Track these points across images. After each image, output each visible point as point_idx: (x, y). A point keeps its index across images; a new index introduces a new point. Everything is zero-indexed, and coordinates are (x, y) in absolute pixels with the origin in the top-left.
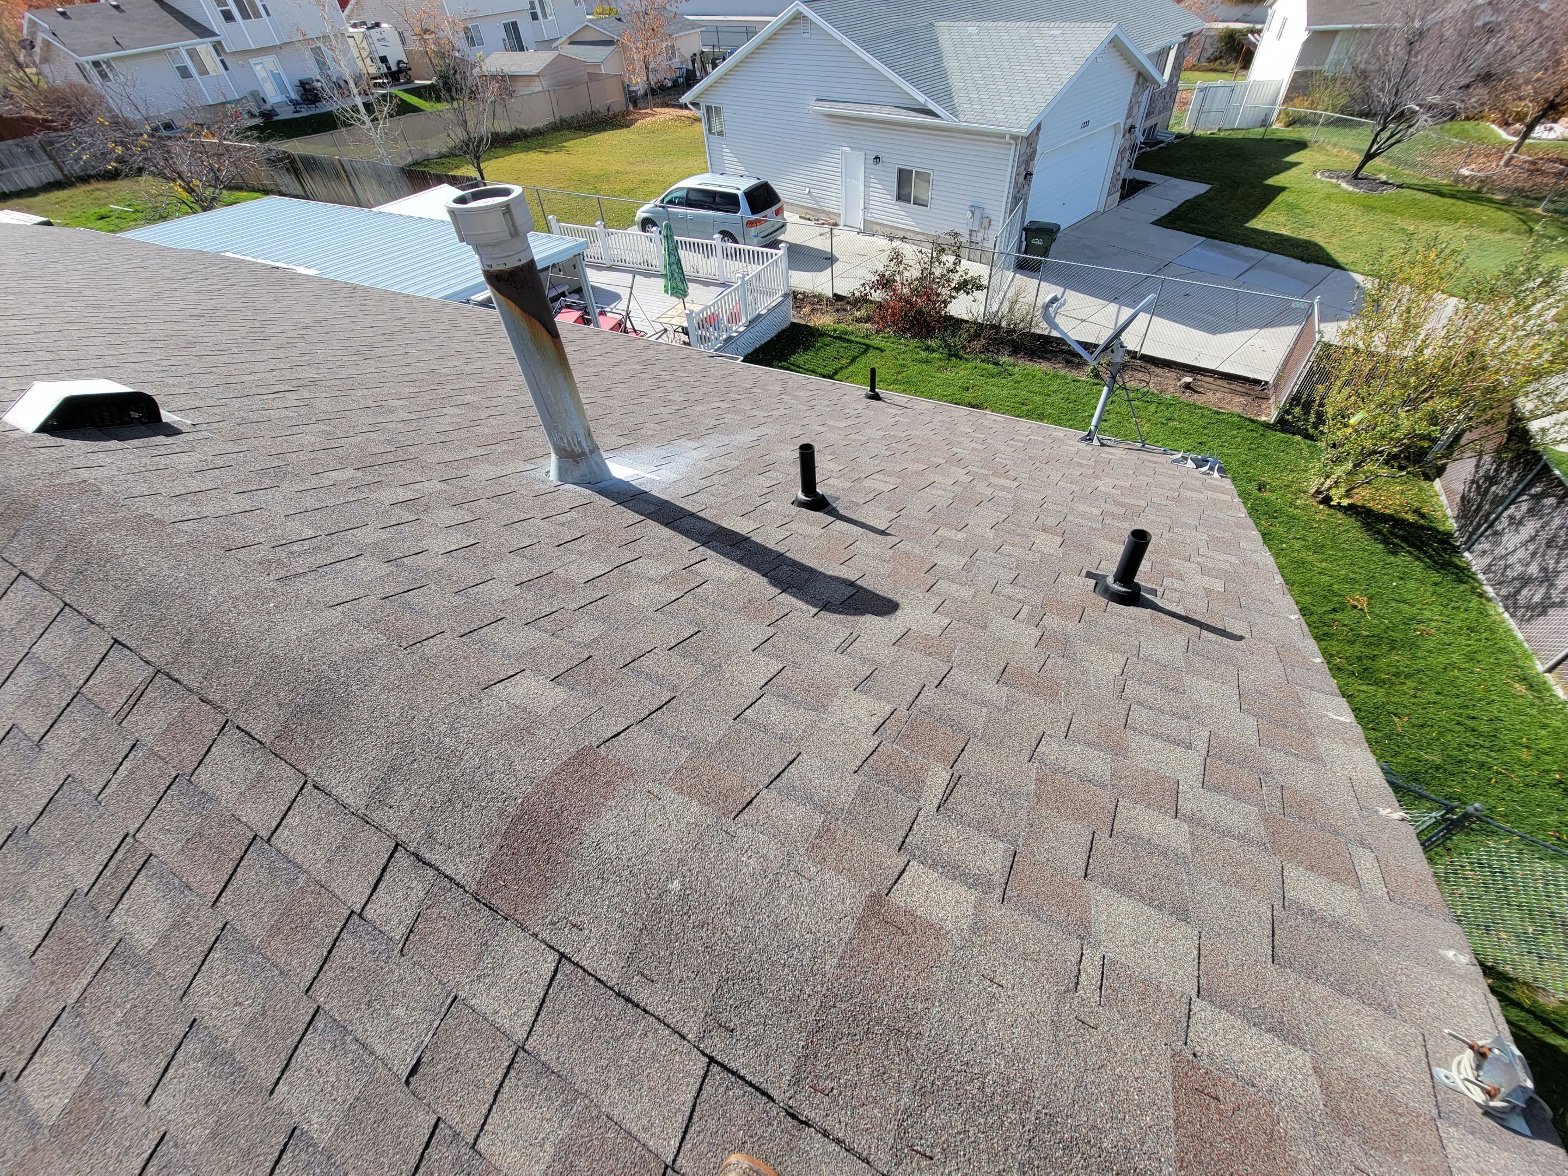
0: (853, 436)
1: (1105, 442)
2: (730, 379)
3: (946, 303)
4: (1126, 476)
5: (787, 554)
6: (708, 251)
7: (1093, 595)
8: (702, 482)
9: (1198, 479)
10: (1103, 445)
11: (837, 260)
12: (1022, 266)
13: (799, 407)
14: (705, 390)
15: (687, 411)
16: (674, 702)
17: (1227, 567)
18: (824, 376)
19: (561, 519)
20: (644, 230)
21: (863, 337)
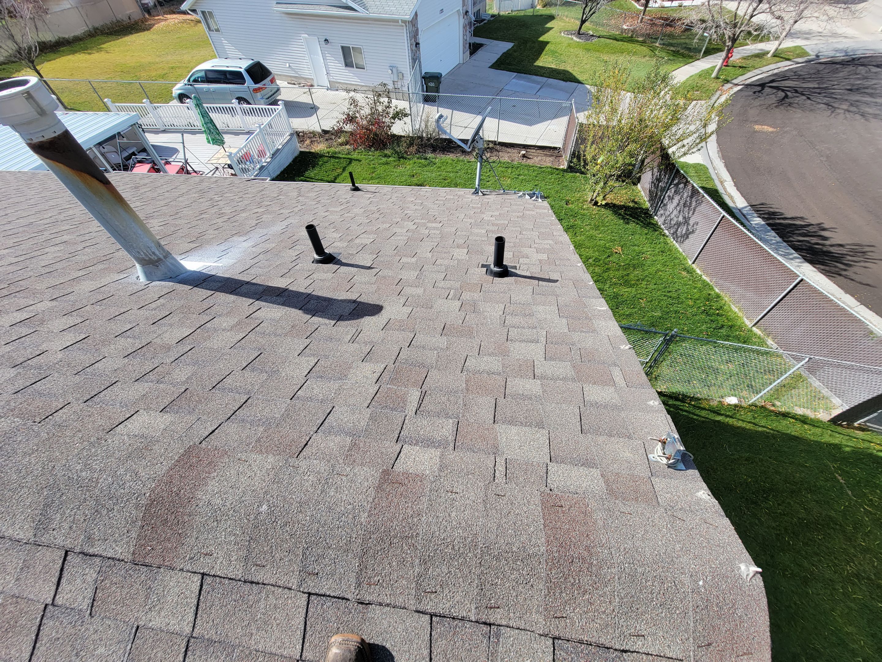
0: (346, 215)
1: (485, 193)
2: (263, 193)
3: (389, 127)
4: (497, 209)
5: (313, 293)
6: (231, 111)
7: (486, 276)
8: (251, 261)
9: (532, 204)
10: (484, 195)
11: (319, 108)
12: (427, 100)
13: (310, 203)
14: (246, 202)
15: (237, 218)
16: (249, 400)
17: (548, 246)
19: (153, 305)
20: (182, 102)
21: (346, 154)
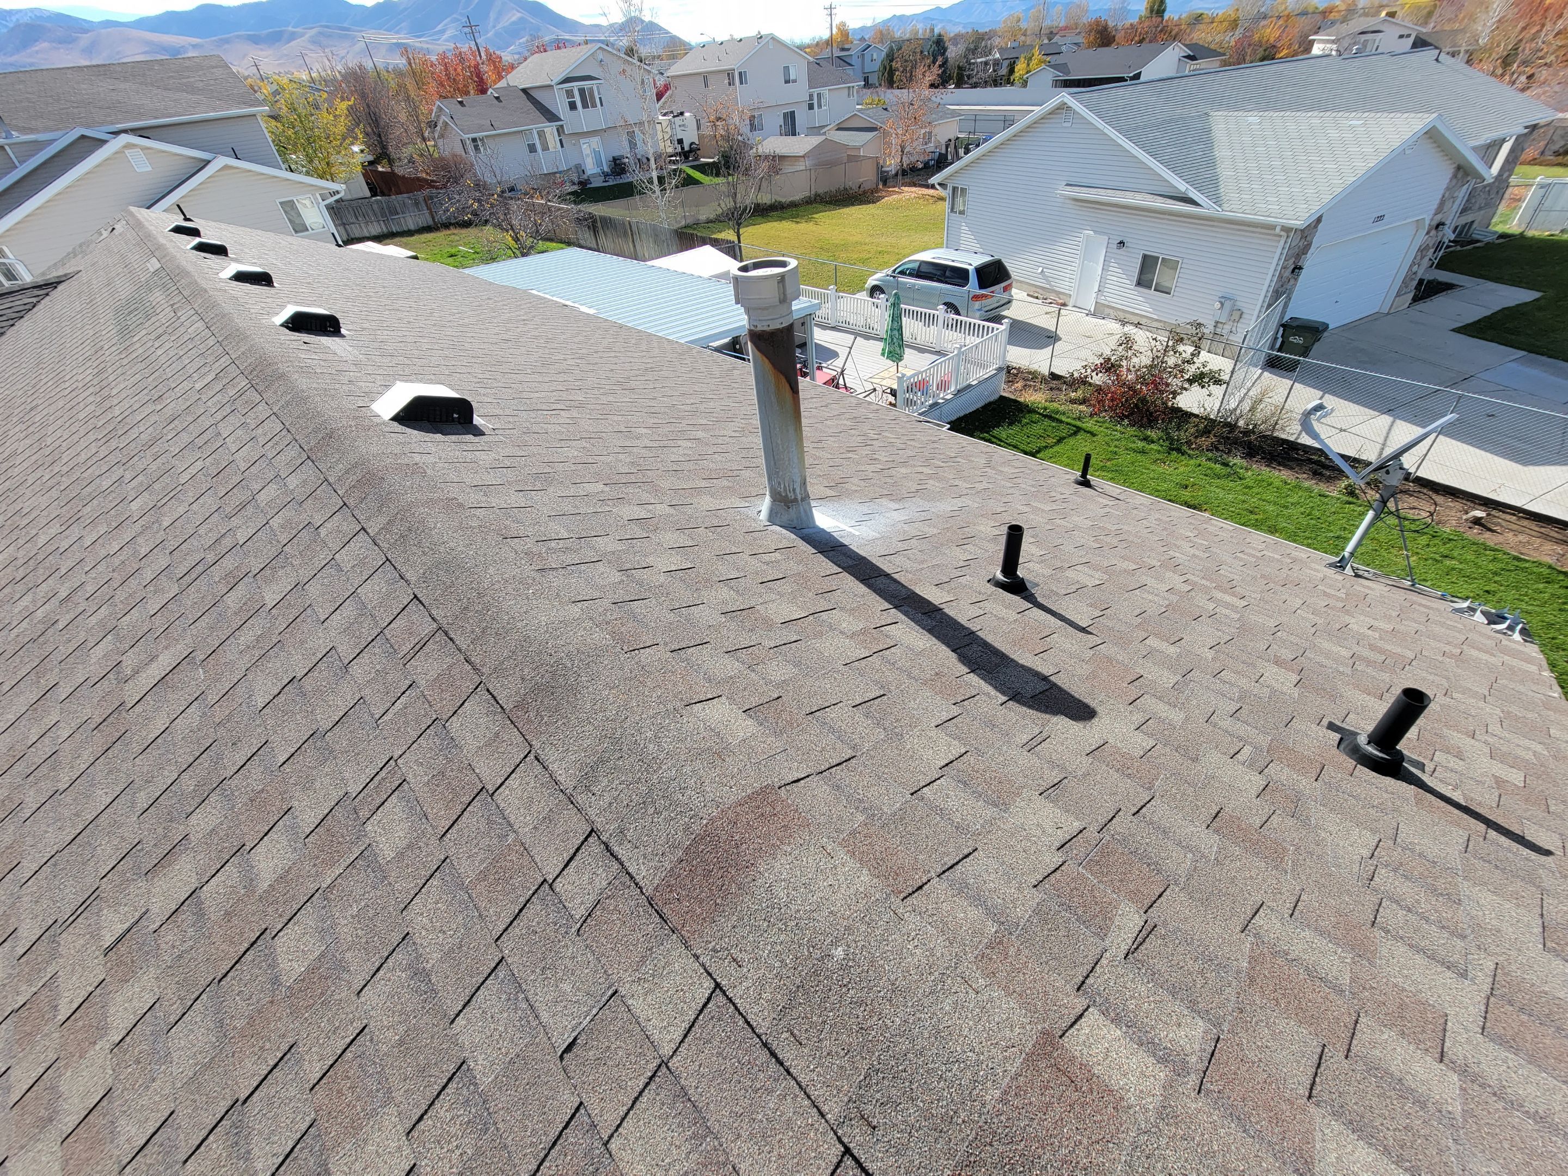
0: (1058, 521)
1: (1361, 573)
2: (936, 445)
3: (1175, 394)
5: (979, 633)
6: (929, 320)
7: (1335, 751)
8: (900, 544)
9: (1489, 637)
10: (1357, 576)
11: (1060, 339)
12: (1273, 364)
13: (1003, 483)
14: (910, 453)
15: (893, 472)
16: (853, 761)
17: (1529, 756)
18: (1026, 453)
19: (766, 558)
20: (872, 296)
21: (1074, 419)
